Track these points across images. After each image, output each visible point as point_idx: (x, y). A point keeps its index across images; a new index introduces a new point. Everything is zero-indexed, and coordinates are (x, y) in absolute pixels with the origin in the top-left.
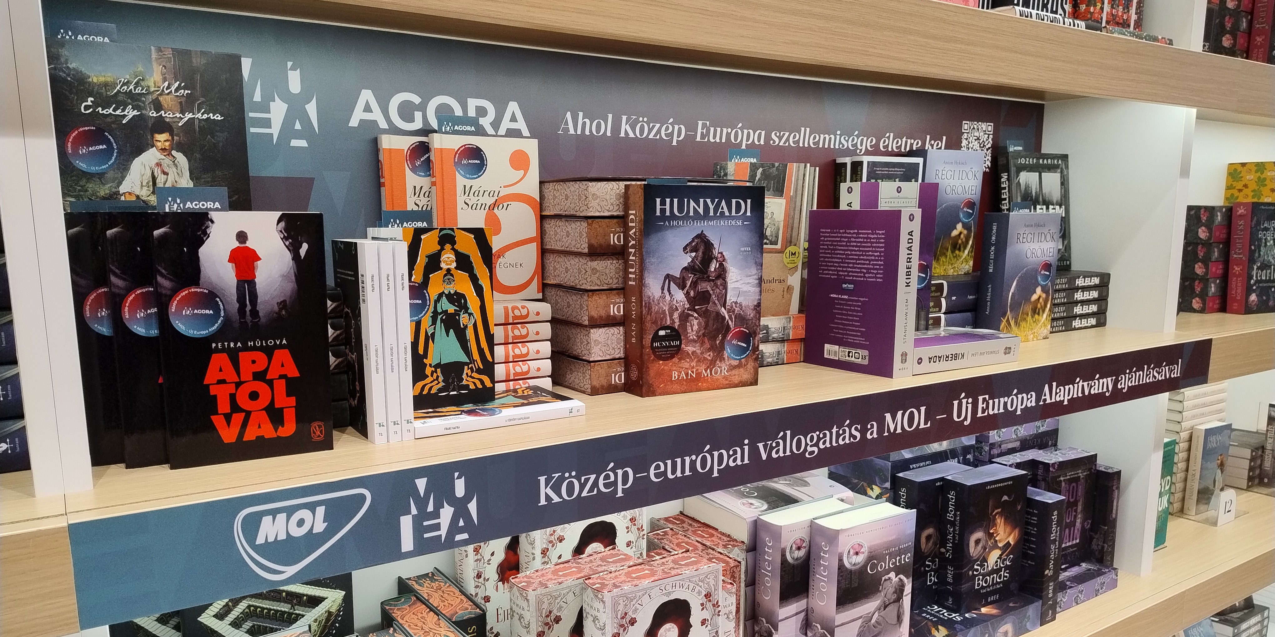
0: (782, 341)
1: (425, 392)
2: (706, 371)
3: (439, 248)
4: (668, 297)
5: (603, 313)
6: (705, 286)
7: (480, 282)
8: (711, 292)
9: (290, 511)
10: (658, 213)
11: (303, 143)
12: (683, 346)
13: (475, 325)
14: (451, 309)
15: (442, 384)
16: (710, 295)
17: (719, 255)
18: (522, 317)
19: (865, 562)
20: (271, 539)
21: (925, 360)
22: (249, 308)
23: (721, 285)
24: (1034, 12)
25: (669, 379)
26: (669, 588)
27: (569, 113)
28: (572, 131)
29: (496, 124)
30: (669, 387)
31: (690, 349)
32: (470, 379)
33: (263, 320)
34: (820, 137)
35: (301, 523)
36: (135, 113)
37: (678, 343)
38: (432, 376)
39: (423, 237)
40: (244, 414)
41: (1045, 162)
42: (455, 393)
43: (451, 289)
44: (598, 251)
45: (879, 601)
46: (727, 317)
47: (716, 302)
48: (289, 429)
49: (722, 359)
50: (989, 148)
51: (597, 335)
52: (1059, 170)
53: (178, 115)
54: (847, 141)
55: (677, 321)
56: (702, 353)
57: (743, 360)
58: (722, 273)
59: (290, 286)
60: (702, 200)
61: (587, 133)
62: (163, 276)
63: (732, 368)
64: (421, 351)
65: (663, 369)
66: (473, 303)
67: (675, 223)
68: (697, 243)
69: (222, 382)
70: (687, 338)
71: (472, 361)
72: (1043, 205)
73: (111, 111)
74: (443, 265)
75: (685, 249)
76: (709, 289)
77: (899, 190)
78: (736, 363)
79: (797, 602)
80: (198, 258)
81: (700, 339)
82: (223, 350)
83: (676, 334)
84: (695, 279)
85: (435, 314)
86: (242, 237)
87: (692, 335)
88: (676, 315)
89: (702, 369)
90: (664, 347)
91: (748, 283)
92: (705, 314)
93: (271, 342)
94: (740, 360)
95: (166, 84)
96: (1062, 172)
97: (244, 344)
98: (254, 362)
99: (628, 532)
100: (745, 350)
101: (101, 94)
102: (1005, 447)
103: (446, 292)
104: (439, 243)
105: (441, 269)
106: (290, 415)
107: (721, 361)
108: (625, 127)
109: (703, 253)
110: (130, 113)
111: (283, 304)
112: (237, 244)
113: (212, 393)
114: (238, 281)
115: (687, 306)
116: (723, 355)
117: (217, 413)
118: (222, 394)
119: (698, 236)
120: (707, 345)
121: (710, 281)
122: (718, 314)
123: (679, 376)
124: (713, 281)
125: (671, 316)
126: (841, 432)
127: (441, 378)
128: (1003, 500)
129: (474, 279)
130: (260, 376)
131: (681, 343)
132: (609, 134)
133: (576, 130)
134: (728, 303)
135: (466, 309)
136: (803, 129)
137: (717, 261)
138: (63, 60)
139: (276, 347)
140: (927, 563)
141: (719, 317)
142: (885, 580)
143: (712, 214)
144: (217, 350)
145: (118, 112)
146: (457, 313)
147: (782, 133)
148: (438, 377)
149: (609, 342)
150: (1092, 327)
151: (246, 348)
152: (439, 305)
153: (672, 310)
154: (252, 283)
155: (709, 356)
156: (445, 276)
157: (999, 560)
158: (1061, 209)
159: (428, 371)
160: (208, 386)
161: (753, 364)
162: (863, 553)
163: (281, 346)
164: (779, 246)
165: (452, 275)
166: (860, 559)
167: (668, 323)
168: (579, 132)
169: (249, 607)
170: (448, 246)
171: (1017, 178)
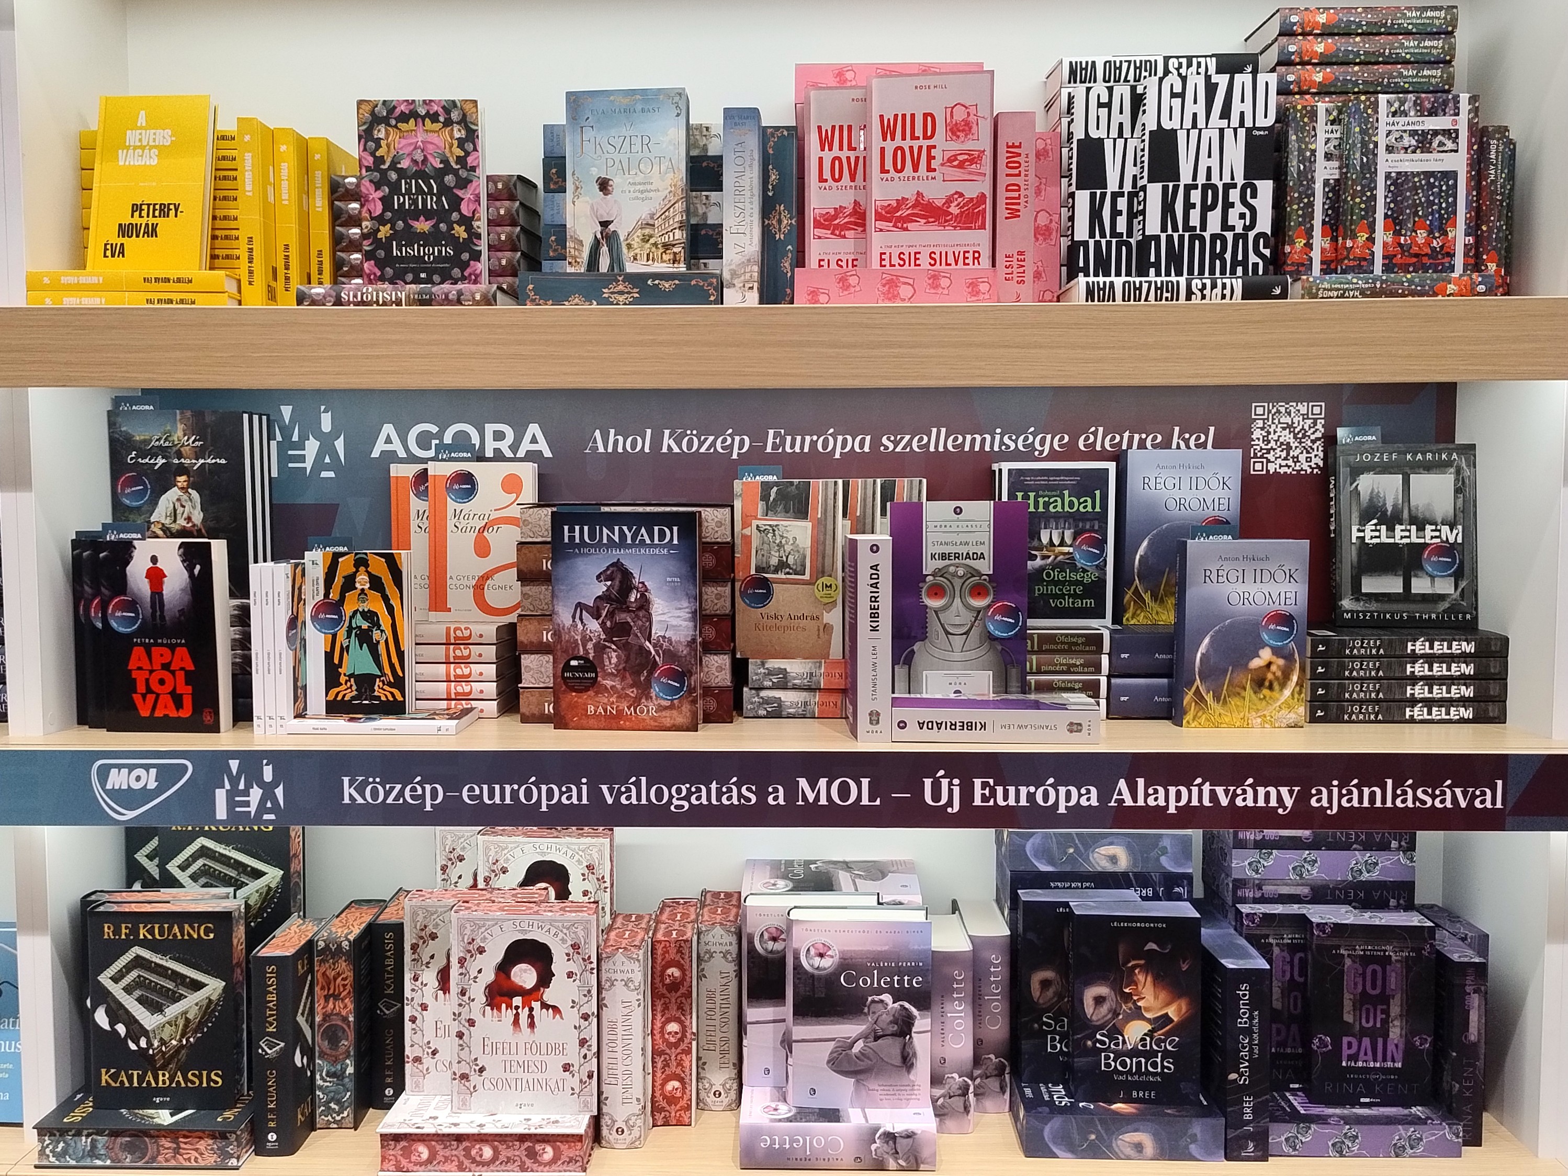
0: (809, 689)
1: (339, 698)
2: (629, 708)
3: (354, 570)
4: (580, 626)
5: (534, 639)
6: (622, 617)
7: (392, 602)
8: (632, 624)
9: (131, 768)
10: (566, 540)
11: (331, 474)
12: (599, 679)
13: (386, 641)
14: (365, 625)
15: (355, 693)
16: (631, 627)
17: (640, 585)
18: (463, 638)
19: (836, 970)
20: (117, 787)
21: (912, 726)
22: (158, 613)
23: (644, 617)
24: (1119, 282)
25: (584, 712)
26: (525, 925)
27: (598, 431)
28: (601, 449)
29: (514, 447)
30: (584, 722)
31: (608, 683)
32: (382, 692)
33: (168, 623)
34: (964, 439)
35: (138, 779)
36: (164, 461)
37: (593, 675)
38: (346, 684)
39: (340, 560)
40: (154, 696)
41: (1419, 456)
42: (367, 702)
43: (365, 607)
44: (528, 576)
45: (864, 1027)
46: (653, 652)
47: (639, 634)
48: (186, 713)
49: (648, 698)
50: (1318, 439)
51: (529, 661)
52: (1452, 470)
53: (194, 461)
54: (1016, 442)
55: (591, 651)
56: (623, 689)
57: (675, 701)
58: (644, 604)
59: (187, 598)
60: (617, 528)
61: (620, 450)
62: (104, 586)
63: (661, 708)
64: (336, 661)
65: (576, 702)
66: (385, 621)
67: (586, 550)
68: (613, 572)
69: (140, 668)
70: (604, 671)
71: (384, 674)
72: (1410, 524)
73: (147, 460)
74: (357, 585)
75: (598, 577)
76: (629, 620)
77: (958, 511)
78: (668, 703)
79: (774, 1006)
80: (125, 575)
81: (620, 673)
82: (141, 644)
83: (589, 666)
84: (611, 610)
85: (350, 629)
86: (154, 559)
87: (610, 669)
88: (590, 646)
89: (624, 706)
90: (577, 678)
91: (679, 617)
92: (625, 647)
93: (174, 641)
94: (672, 700)
95: (186, 438)
96: (1458, 472)
97: (156, 641)
98: (162, 655)
99: (584, 880)
100: (677, 690)
101: (141, 449)
102: (1268, 889)
103: (361, 610)
104: (355, 566)
105: (356, 588)
106: (188, 701)
107: (647, 699)
108: (668, 442)
109: (620, 582)
110: (161, 461)
111: (181, 611)
112: (151, 565)
113: (134, 677)
114: (152, 593)
115: (603, 637)
116: (649, 693)
117: (136, 692)
118: (140, 678)
119: (612, 565)
120: (629, 680)
121: (630, 611)
122: (642, 648)
123: (596, 712)
124: (634, 611)
125: (584, 646)
126: (724, 789)
127: (354, 688)
128: (1146, 948)
129: (386, 599)
130: (166, 667)
131: (597, 676)
132: (647, 450)
133: (606, 447)
134: (654, 636)
135: (379, 627)
136: (934, 430)
137: (638, 591)
138: (118, 425)
139: (177, 645)
140: (1045, 1019)
141: (642, 650)
142: (873, 1001)
143: (629, 541)
144: (137, 644)
145: (152, 462)
146: (370, 630)
147: (899, 437)
148: (351, 686)
149: (543, 670)
150: (1462, 721)
151: (156, 644)
152: (353, 621)
153: (585, 640)
154: (160, 594)
155: (632, 692)
156: (360, 595)
157: (1148, 1039)
158: (1455, 532)
159: (343, 679)
160: (131, 671)
161: (689, 707)
162: (832, 957)
163: (181, 645)
164: (807, 577)
165: (366, 595)
166: (827, 963)
167: (581, 653)
168: (610, 450)
169: (204, 865)
170: (362, 569)
171: (1351, 484)
